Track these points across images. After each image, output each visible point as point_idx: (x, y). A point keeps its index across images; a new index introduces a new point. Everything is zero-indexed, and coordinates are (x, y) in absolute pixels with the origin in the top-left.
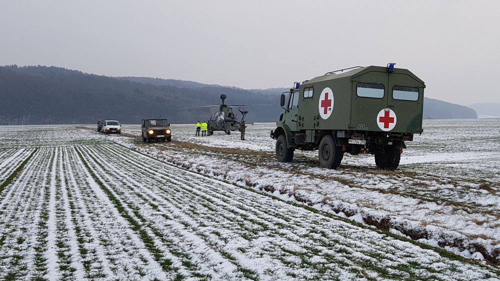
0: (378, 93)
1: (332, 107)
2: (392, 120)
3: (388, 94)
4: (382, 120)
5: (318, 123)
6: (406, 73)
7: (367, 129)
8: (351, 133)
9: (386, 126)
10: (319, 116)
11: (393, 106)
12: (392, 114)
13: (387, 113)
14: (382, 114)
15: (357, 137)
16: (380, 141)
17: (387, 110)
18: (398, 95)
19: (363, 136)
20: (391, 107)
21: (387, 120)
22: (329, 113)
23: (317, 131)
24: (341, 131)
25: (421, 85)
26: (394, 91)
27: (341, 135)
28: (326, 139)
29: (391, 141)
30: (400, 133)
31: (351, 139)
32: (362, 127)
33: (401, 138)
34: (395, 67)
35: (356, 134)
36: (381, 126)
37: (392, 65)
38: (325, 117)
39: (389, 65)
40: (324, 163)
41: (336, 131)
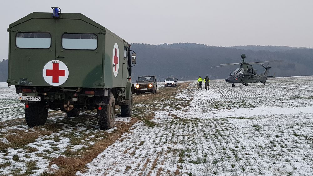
0: (44, 43)
2: (62, 73)
3: (57, 43)
4: (49, 73)
6: (79, 18)
7: (30, 84)
9: (55, 80)
11: (64, 57)
12: (62, 66)
13: (56, 66)
14: (49, 66)
15: (29, 93)
18: (69, 44)
19: (34, 91)
20: (60, 58)
21: (56, 73)
25: (99, 31)
26: (63, 39)
30: (76, 88)
36: (49, 80)
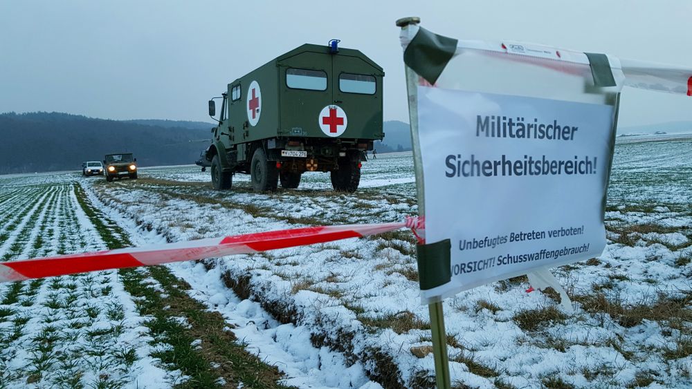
0: (319, 83)
1: (260, 108)
2: (340, 121)
3: (333, 84)
4: (326, 121)
5: (247, 132)
6: (356, 56)
7: (305, 134)
8: (284, 141)
9: (333, 130)
10: (247, 123)
11: (341, 102)
12: (340, 113)
13: (333, 112)
14: (325, 112)
15: (293, 147)
16: (327, 151)
17: (333, 106)
18: (347, 86)
19: (302, 144)
20: (339, 103)
21: (333, 121)
22: (258, 115)
23: (247, 143)
24: (271, 139)
25: (378, 73)
26: (341, 80)
27: (272, 145)
28: (258, 154)
29: (343, 151)
30: (353, 140)
31: (284, 149)
32: (297, 132)
33: (356, 146)
34: (339, 45)
35: (291, 143)
36: (326, 129)
37: (335, 43)
38: (253, 122)
39: (331, 43)
40: (257, 186)
41: (266, 140)
